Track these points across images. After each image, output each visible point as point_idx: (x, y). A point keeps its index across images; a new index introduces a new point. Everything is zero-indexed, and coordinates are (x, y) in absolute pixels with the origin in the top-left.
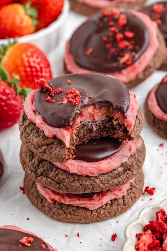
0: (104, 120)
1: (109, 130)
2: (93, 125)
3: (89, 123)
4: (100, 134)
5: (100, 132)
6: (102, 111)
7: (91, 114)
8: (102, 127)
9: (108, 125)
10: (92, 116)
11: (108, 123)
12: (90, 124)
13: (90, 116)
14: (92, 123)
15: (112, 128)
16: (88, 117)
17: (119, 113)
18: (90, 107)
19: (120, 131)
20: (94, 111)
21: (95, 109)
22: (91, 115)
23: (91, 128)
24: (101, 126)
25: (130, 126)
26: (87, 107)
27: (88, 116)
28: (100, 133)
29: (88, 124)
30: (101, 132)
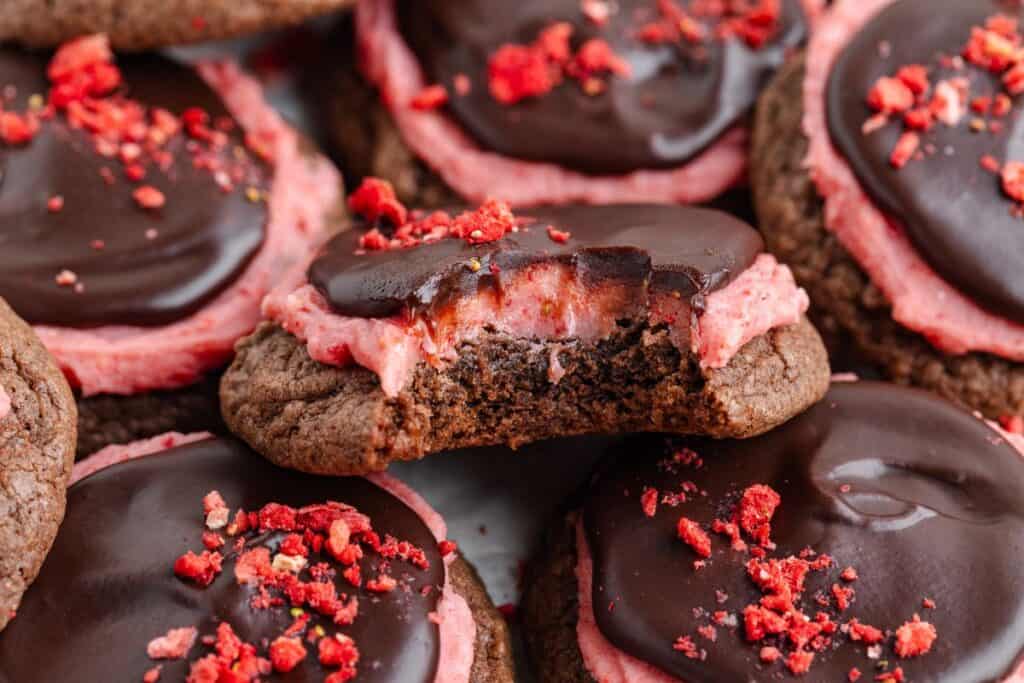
0: (607, 338)
1: (629, 388)
2: (549, 354)
3: (532, 344)
4: (588, 414)
5: (590, 403)
6: (603, 297)
7: (548, 302)
8: (595, 368)
9: (623, 358)
10: (553, 312)
11: (624, 353)
12: (537, 348)
13: (543, 313)
14: (550, 345)
15: (641, 379)
16: (530, 318)
17: (674, 296)
18: (546, 269)
19: (673, 380)
20: (563, 292)
21: (571, 283)
22: (548, 307)
23: (540, 368)
24: (590, 362)
25: (715, 349)
26: (530, 269)
27: (535, 308)
28: (588, 409)
29: (529, 348)
30: (595, 403)
